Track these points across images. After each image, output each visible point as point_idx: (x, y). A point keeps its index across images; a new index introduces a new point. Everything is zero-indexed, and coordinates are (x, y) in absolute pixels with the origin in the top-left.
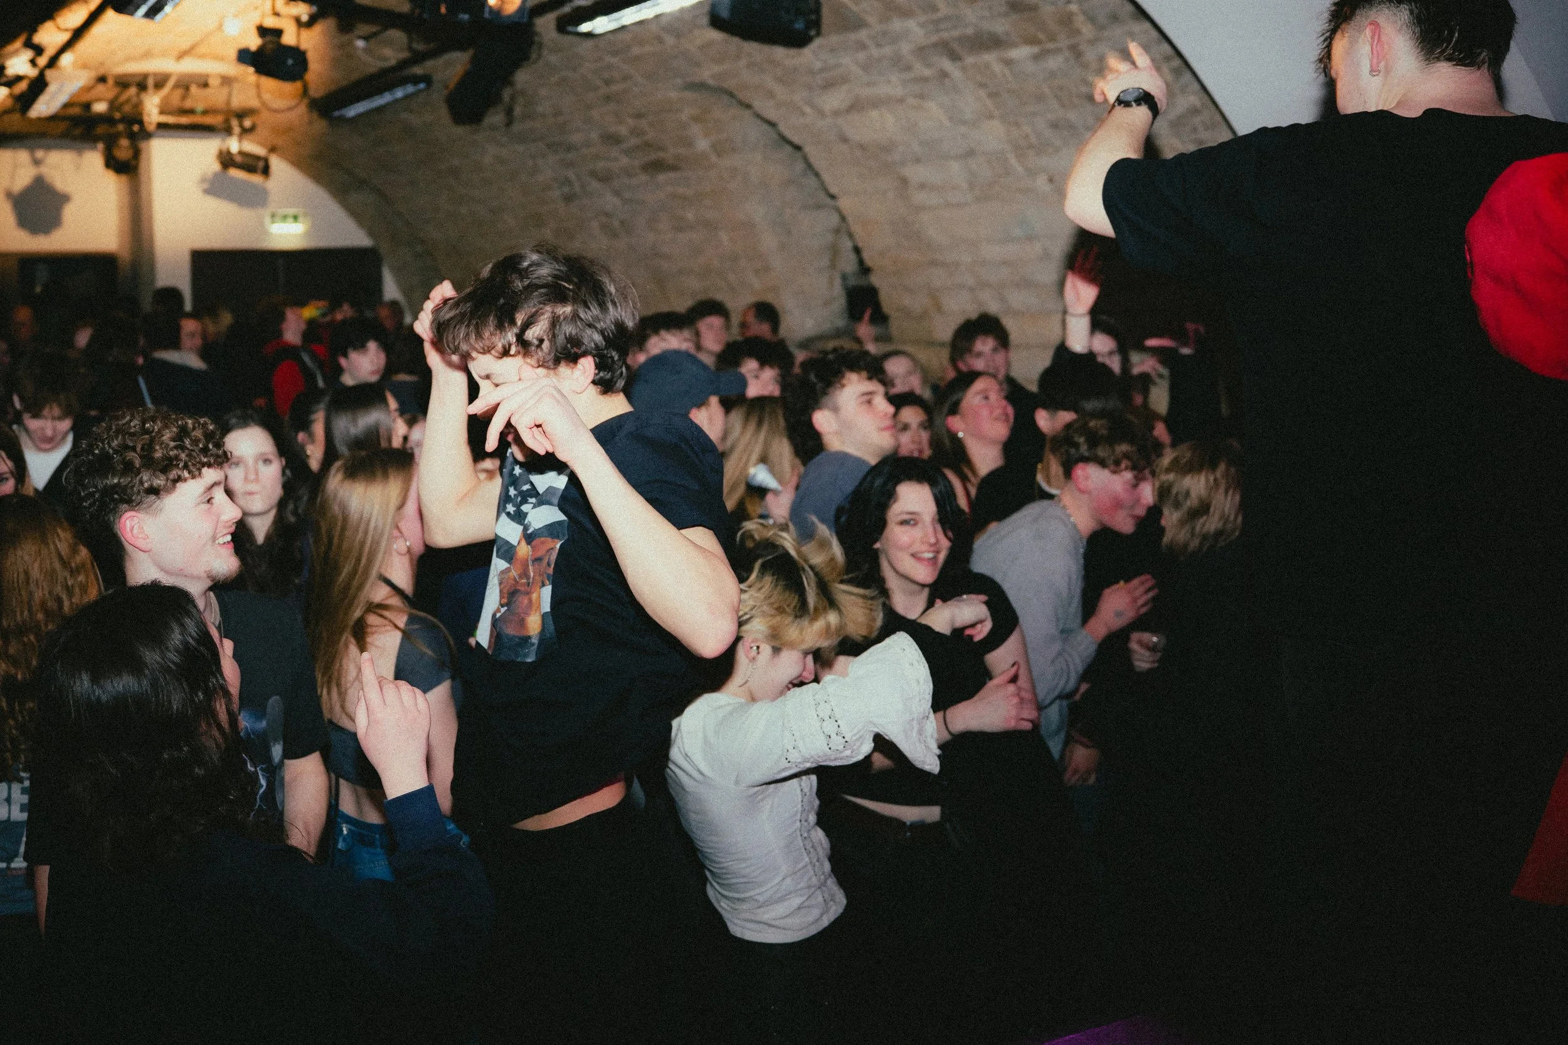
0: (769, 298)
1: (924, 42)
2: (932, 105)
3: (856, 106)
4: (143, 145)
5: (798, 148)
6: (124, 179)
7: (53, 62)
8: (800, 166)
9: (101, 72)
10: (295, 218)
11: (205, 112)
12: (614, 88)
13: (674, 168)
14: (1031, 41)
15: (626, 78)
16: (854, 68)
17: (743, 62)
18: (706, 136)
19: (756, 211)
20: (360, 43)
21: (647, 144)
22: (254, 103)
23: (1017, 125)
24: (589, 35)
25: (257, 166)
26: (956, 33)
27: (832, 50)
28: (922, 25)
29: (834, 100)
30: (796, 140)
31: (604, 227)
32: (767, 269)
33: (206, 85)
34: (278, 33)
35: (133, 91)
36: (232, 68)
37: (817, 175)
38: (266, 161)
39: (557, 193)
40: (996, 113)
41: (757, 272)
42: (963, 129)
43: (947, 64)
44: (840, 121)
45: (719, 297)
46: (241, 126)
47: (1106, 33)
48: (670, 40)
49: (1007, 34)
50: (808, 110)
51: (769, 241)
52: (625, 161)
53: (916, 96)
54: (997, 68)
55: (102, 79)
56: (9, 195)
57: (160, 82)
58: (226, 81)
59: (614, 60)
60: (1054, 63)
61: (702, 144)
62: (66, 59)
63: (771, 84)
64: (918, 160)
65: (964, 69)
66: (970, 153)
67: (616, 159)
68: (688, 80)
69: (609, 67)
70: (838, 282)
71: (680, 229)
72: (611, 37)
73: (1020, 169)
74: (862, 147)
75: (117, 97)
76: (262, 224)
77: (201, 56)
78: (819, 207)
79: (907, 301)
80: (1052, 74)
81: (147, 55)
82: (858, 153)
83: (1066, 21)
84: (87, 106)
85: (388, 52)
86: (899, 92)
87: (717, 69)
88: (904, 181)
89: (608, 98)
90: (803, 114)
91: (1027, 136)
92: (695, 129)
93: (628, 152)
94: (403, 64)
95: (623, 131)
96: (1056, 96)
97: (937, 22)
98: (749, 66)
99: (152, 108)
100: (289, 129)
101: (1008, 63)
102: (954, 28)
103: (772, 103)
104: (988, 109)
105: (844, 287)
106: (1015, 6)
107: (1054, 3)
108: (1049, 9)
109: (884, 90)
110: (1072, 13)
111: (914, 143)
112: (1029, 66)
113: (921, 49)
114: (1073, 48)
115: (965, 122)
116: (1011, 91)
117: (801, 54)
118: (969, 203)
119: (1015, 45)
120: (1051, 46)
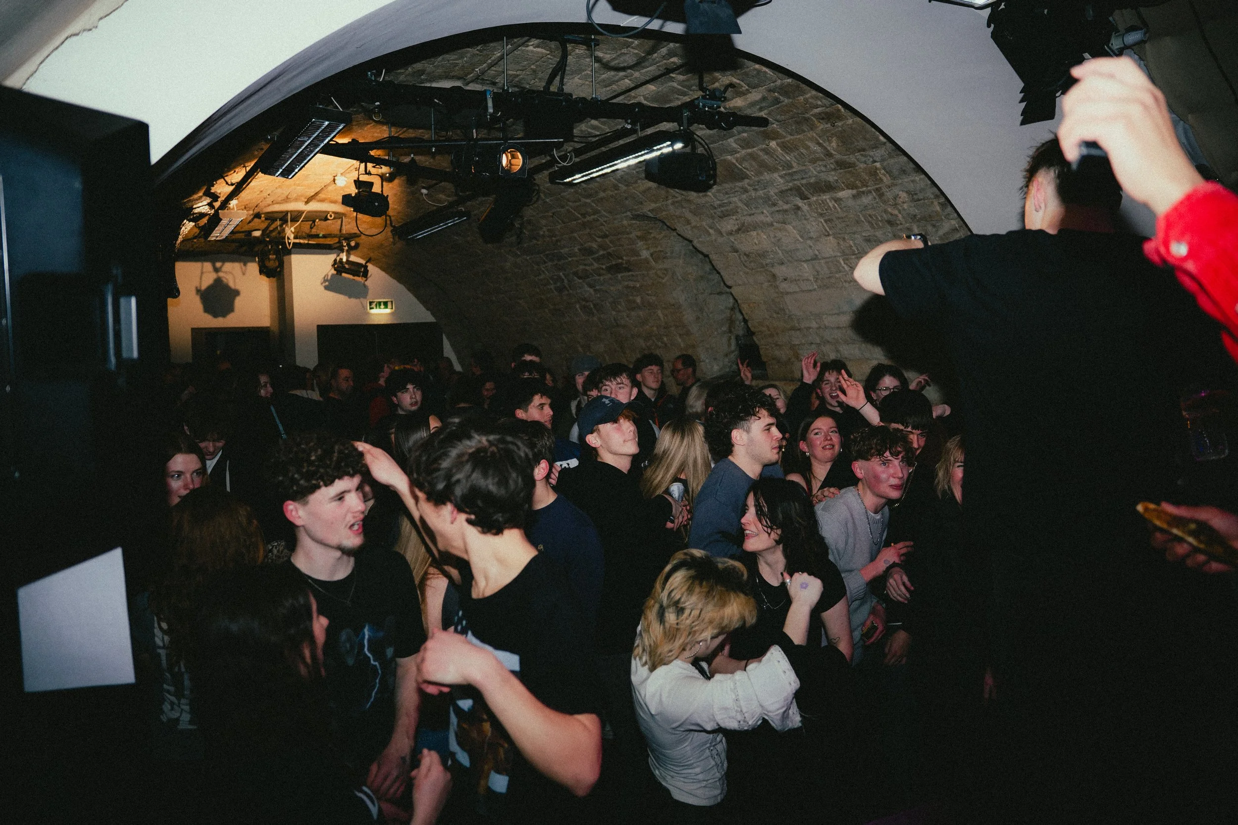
0: (690, 352)
1: (784, 187)
2: (789, 227)
3: (742, 229)
4: (286, 258)
5: (707, 256)
6: (274, 280)
7: (225, 204)
8: (708, 267)
9: (257, 210)
10: (386, 304)
11: (324, 237)
12: (588, 218)
13: (628, 270)
14: (851, 186)
15: (596, 212)
16: (740, 204)
17: (670, 201)
18: (648, 249)
19: (680, 296)
20: (424, 191)
21: (609, 254)
22: (355, 231)
23: (844, 239)
24: (571, 184)
25: (360, 271)
26: (804, 182)
27: (727, 193)
28: (781, 177)
29: (729, 225)
30: (704, 250)
31: (584, 308)
32: (688, 333)
33: (326, 219)
34: (371, 184)
35: (278, 223)
36: (340, 208)
37: (719, 273)
38: (366, 267)
39: (552, 287)
40: (831, 233)
41: (680, 335)
42: (809, 242)
43: (800, 203)
44: (732, 238)
45: (657, 352)
46: (348, 245)
47: (899, 181)
48: (623, 187)
49: (836, 182)
50: (711, 231)
51: (688, 316)
52: (596, 265)
53: (778, 222)
54: (831, 203)
55: (257, 216)
56: (198, 291)
57: (296, 216)
58: (339, 216)
59: (588, 201)
60: (866, 200)
61: (645, 254)
62: (233, 203)
63: (689, 215)
64: (782, 263)
65: (810, 205)
67: (592, 264)
68: (634, 212)
69: (585, 204)
70: (733, 342)
71: (633, 309)
72: (584, 185)
74: (747, 255)
75: (267, 227)
76: (364, 307)
77: (322, 201)
78: (720, 293)
79: (777, 353)
80: (865, 207)
81: (287, 199)
82: (744, 258)
83: (873, 173)
84: (249, 233)
85: (442, 196)
86: (769, 219)
87: (653, 205)
88: (774, 276)
89: (584, 225)
90: (709, 234)
91: (851, 246)
92: (640, 243)
93: (597, 260)
94: (451, 205)
95: (595, 246)
96: (869, 222)
97: (791, 174)
98: (673, 203)
99: (290, 232)
100: (380, 246)
101: (837, 200)
102: (803, 179)
103: (689, 227)
104: (826, 230)
105: (737, 344)
106: (841, 165)
107: (865, 162)
108: (862, 166)
109: (761, 218)
110: (876, 168)
111: (780, 252)
112: (851, 203)
113: (782, 192)
114: (877, 190)
115: (811, 238)
116: (838, 218)
117: (706, 196)
118: (815, 290)
119: (843, 190)
120: (864, 189)
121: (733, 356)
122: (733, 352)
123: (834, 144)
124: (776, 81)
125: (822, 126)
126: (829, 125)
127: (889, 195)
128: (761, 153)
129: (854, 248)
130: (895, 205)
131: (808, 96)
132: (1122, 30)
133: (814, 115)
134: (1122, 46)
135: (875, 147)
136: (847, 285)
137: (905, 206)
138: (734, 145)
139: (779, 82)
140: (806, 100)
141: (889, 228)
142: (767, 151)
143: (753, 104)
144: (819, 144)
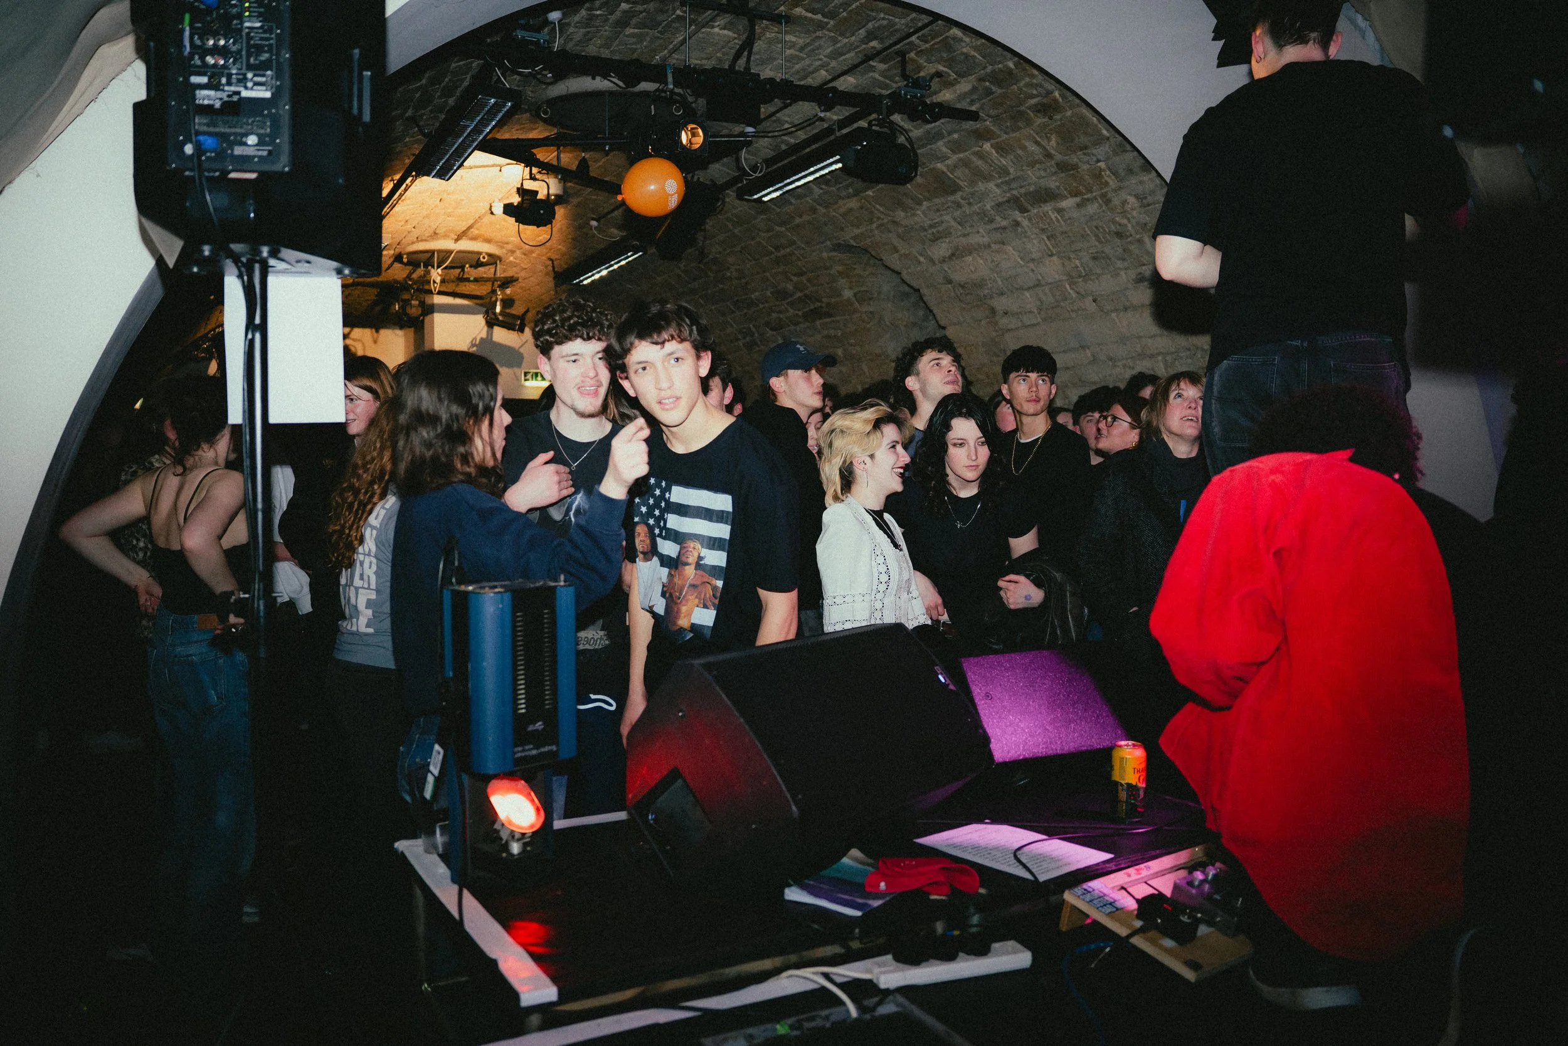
1: (1001, 199)
2: (1009, 249)
3: (956, 254)
5: (917, 291)
9: (401, 249)
12: (783, 252)
13: (828, 315)
14: (1074, 193)
15: (791, 243)
16: (953, 223)
18: (851, 288)
20: (594, 224)
21: (807, 296)
23: (1069, 259)
24: (760, 202)
25: (515, 324)
26: (1023, 191)
27: (938, 210)
28: (997, 186)
29: (940, 250)
30: (914, 283)
37: (931, 311)
38: (522, 320)
40: (1054, 252)
42: (1031, 265)
43: (1018, 216)
44: (945, 266)
46: (503, 294)
47: (1126, 183)
48: (819, 211)
49: (1058, 189)
50: (922, 259)
52: (791, 312)
53: (996, 243)
54: (1053, 216)
57: (444, 257)
58: (493, 257)
59: (779, 230)
60: (1092, 209)
61: (848, 294)
63: (896, 241)
64: (1002, 293)
65: (1030, 220)
67: (785, 311)
68: (834, 242)
69: (776, 235)
72: (777, 209)
73: (1073, 294)
74: (962, 287)
77: (475, 239)
80: (1091, 218)
81: (433, 236)
82: (959, 291)
83: (1098, 175)
85: (614, 230)
86: (986, 240)
87: (855, 231)
88: (993, 311)
89: (778, 261)
90: (919, 263)
91: (1077, 267)
92: (842, 281)
93: (793, 305)
95: (790, 287)
97: (1007, 183)
101: (1060, 211)
102: (1021, 187)
103: (896, 255)
104: (1049, 249)
106: (1063, 167)
107: (1088, 162)
108: (1086, 167)
109: (975, 239)
110: (1101, 170)
111: (999, 280)
112: (1075, 214)
113: (999, 205)
114: (1103, 196)
115: (1033, 260)
116: (1064, 233)
117: (914, 215)
118: (1038, 324)
119: (1066, 198)
120: (1089, 196)
123: (1053, 143)
124: (985, 68)
125: (1040, 120)
126: (1047, 119)
127: (1116, 201)
128: (974, 159)
129: (1081, 269)
130: (1124, 213)
131: (1022, 84)
133: (1030, 108)
135: (1097, 143)
136: (1073, 315)
137: (1135, 213)
138: (944, 149)
139: (989, 69)
140: (1020, 89)
141: (1118, 241)
142: (980, 155)
143: (963, 96)
144: (1037, 143)
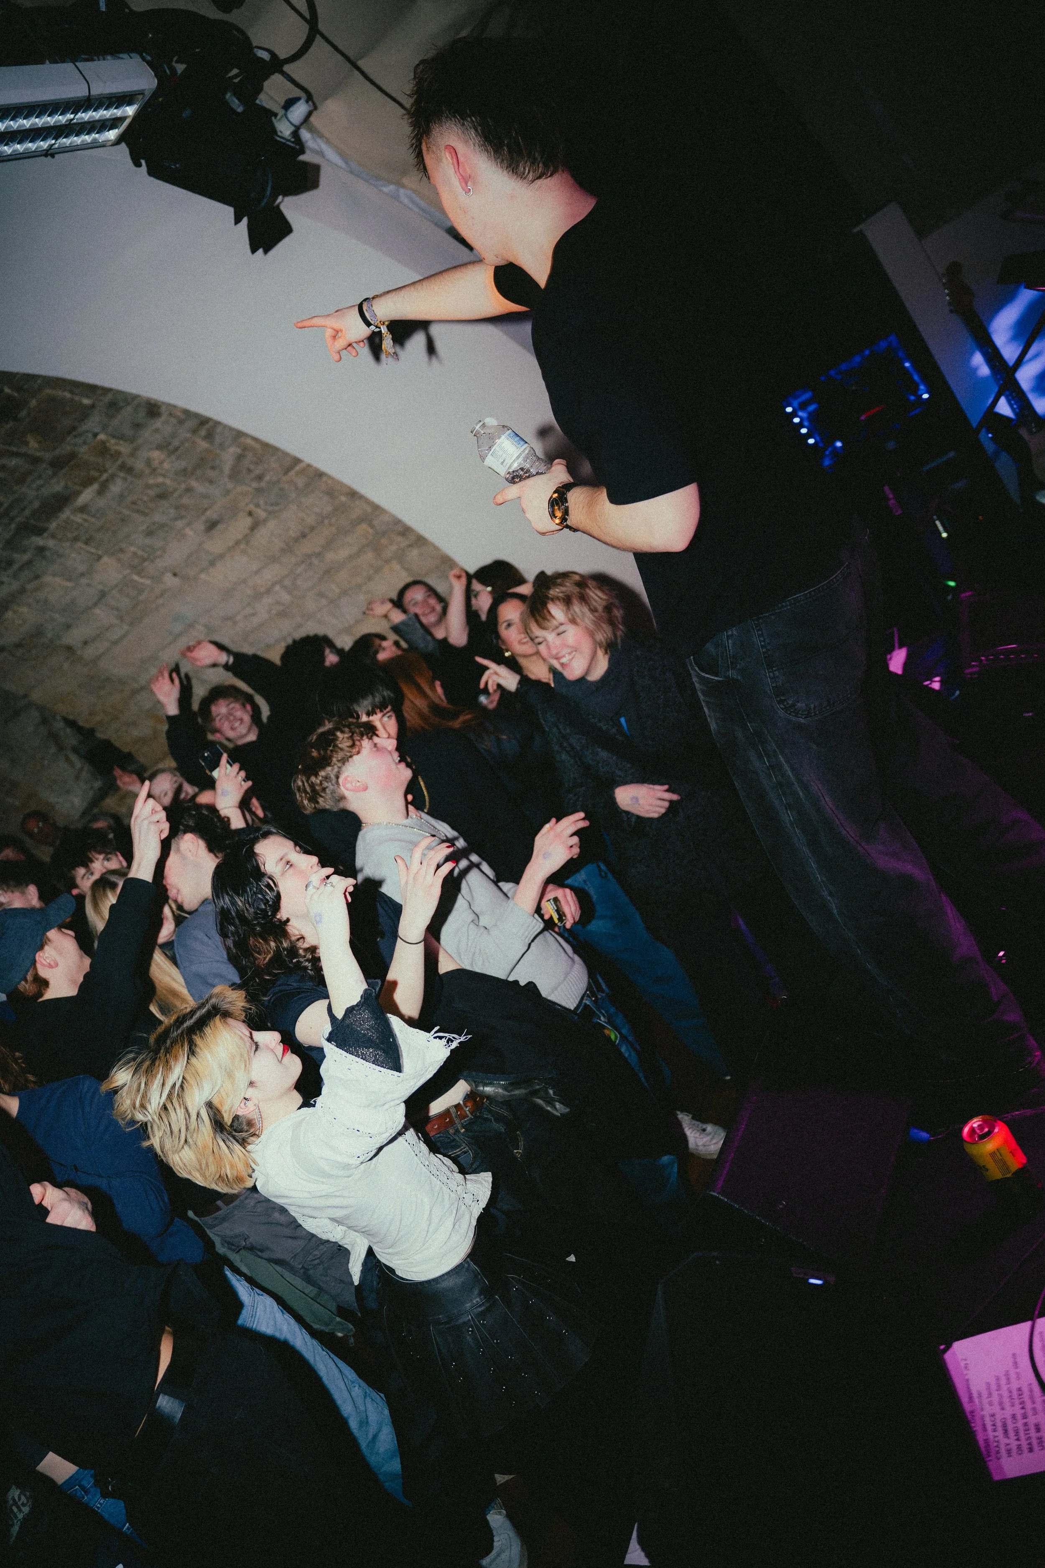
1: (7, 536)
2: (48, 579)
14: (87, 482)
23: (122, 550)
26: (27, 512)
32: (14, 785)
40: (100, 553)
41: (9, 793)
42: (84, 581)
43: (39, 541)
47: (140, 441)
49: (66, 487)
53: (30, 581)
54: (78, 518)
60: (116, 488)
64: (68, 627)
65: (53, 536)
66: (103, 595)
70: (74, 757)
73: (148, 582)
74: (19, 646)
78: (17, 713)
79: (135, 733)
80: (122, 497)
82: (19, 652)
83: (103, 450)
86: (15, 585)
88: (69, 648)
91: (135, 554)
96: (138, 511)
101: (83, 509)
102: (23, 510)
104: (92, 553)
105: (81, 756)
106: (58, 464)
107: (85, 443)
108: (85, 449)
110: (104, 442)
111: (56, 616)
112: (101, 503)
113: (9, 542)
114: (123, 467)
115: (82, 575)
116: (98, 530)
118: (128, 631)
119: (79, 493)
120: (105, 476)
121: (85, 775)
122: (81, 769)
123: (33, 444)
126: (11, 424)
127: (139, 465)
129: (141, 552)
130: (154, 472)
132: (281, 112)
134: (293, 129)
135: (84, 417)
136: (160, 601)
137: (166, 466)
141: (164, 503)
144: (16, 455)
